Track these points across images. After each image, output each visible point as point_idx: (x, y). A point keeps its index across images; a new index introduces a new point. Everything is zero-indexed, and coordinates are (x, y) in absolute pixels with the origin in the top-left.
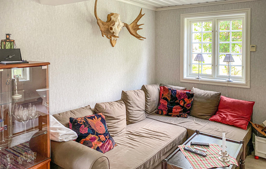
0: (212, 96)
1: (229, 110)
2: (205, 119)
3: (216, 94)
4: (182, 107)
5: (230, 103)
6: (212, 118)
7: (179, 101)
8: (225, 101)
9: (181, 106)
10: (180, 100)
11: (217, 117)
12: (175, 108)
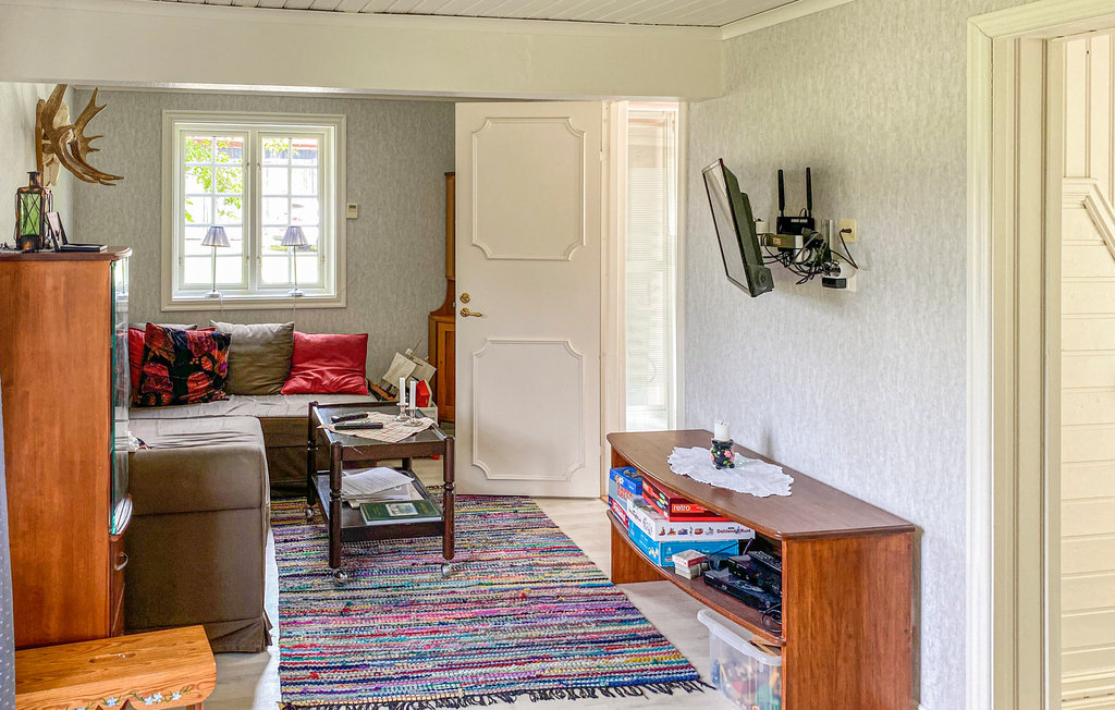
0: (276, 335)
1: (322, 362)
2: (271, 394)
3: (284, 329)
4: (210, 374)
5: (320, 344)
6: (287, 388)
7: (200, 361)
8: (308, 342)
9: (207, 372)
10: (200, 358)
11: (298, 382)
12: (192, 381)
